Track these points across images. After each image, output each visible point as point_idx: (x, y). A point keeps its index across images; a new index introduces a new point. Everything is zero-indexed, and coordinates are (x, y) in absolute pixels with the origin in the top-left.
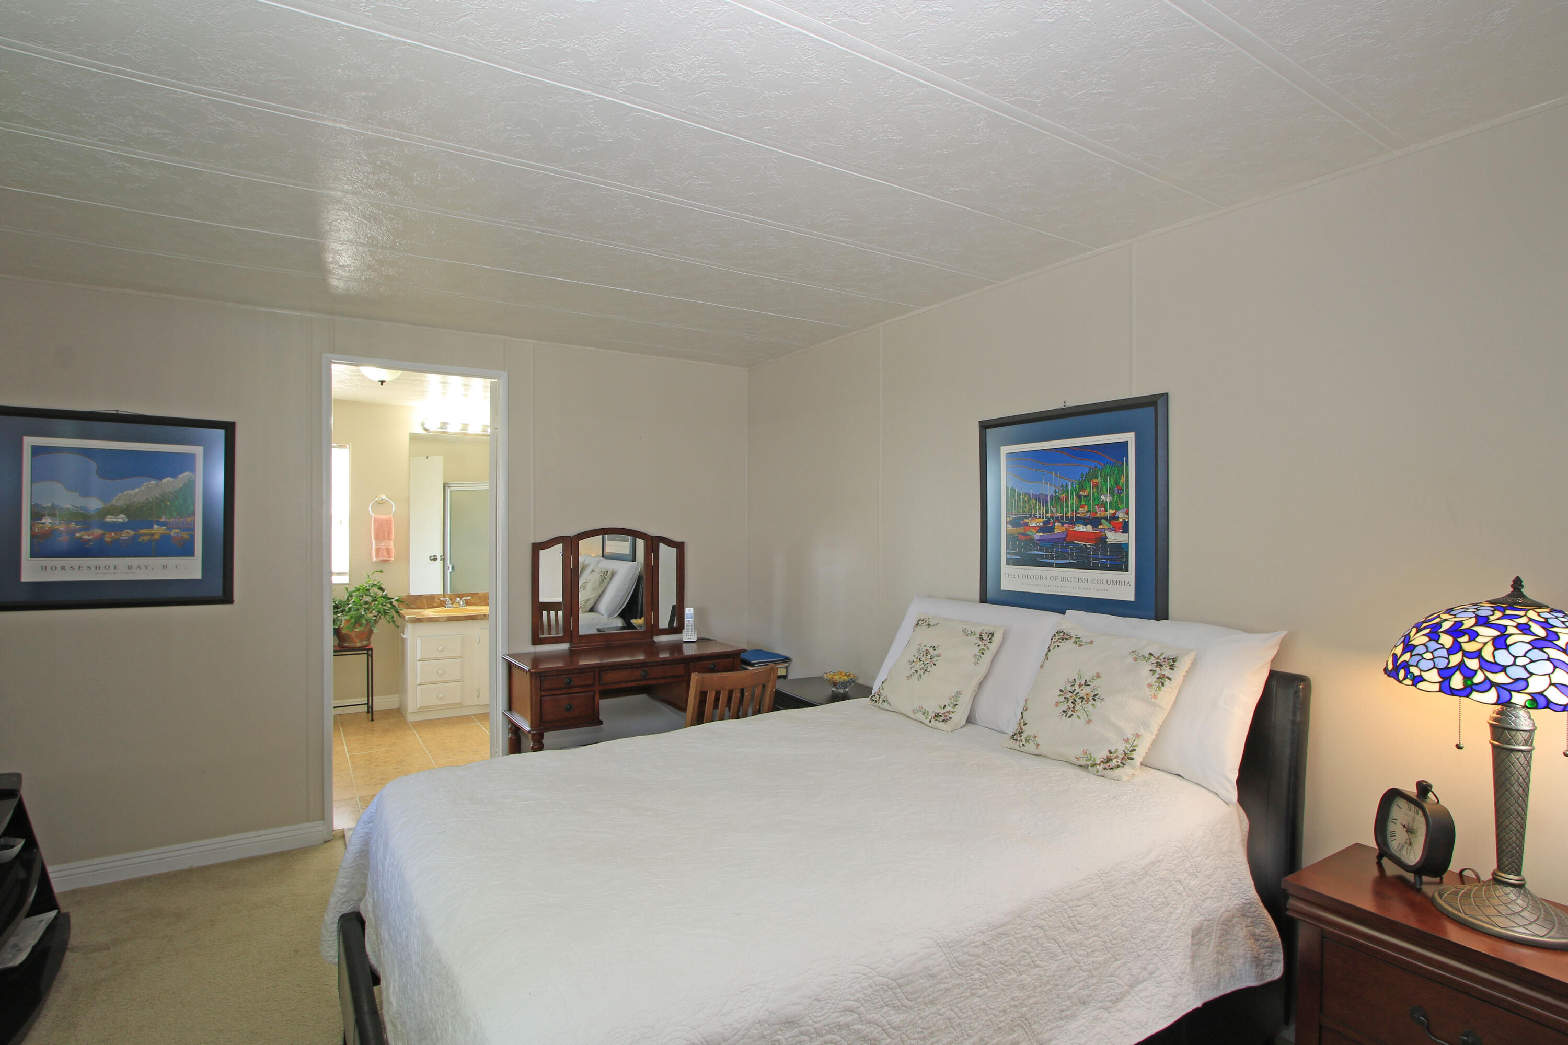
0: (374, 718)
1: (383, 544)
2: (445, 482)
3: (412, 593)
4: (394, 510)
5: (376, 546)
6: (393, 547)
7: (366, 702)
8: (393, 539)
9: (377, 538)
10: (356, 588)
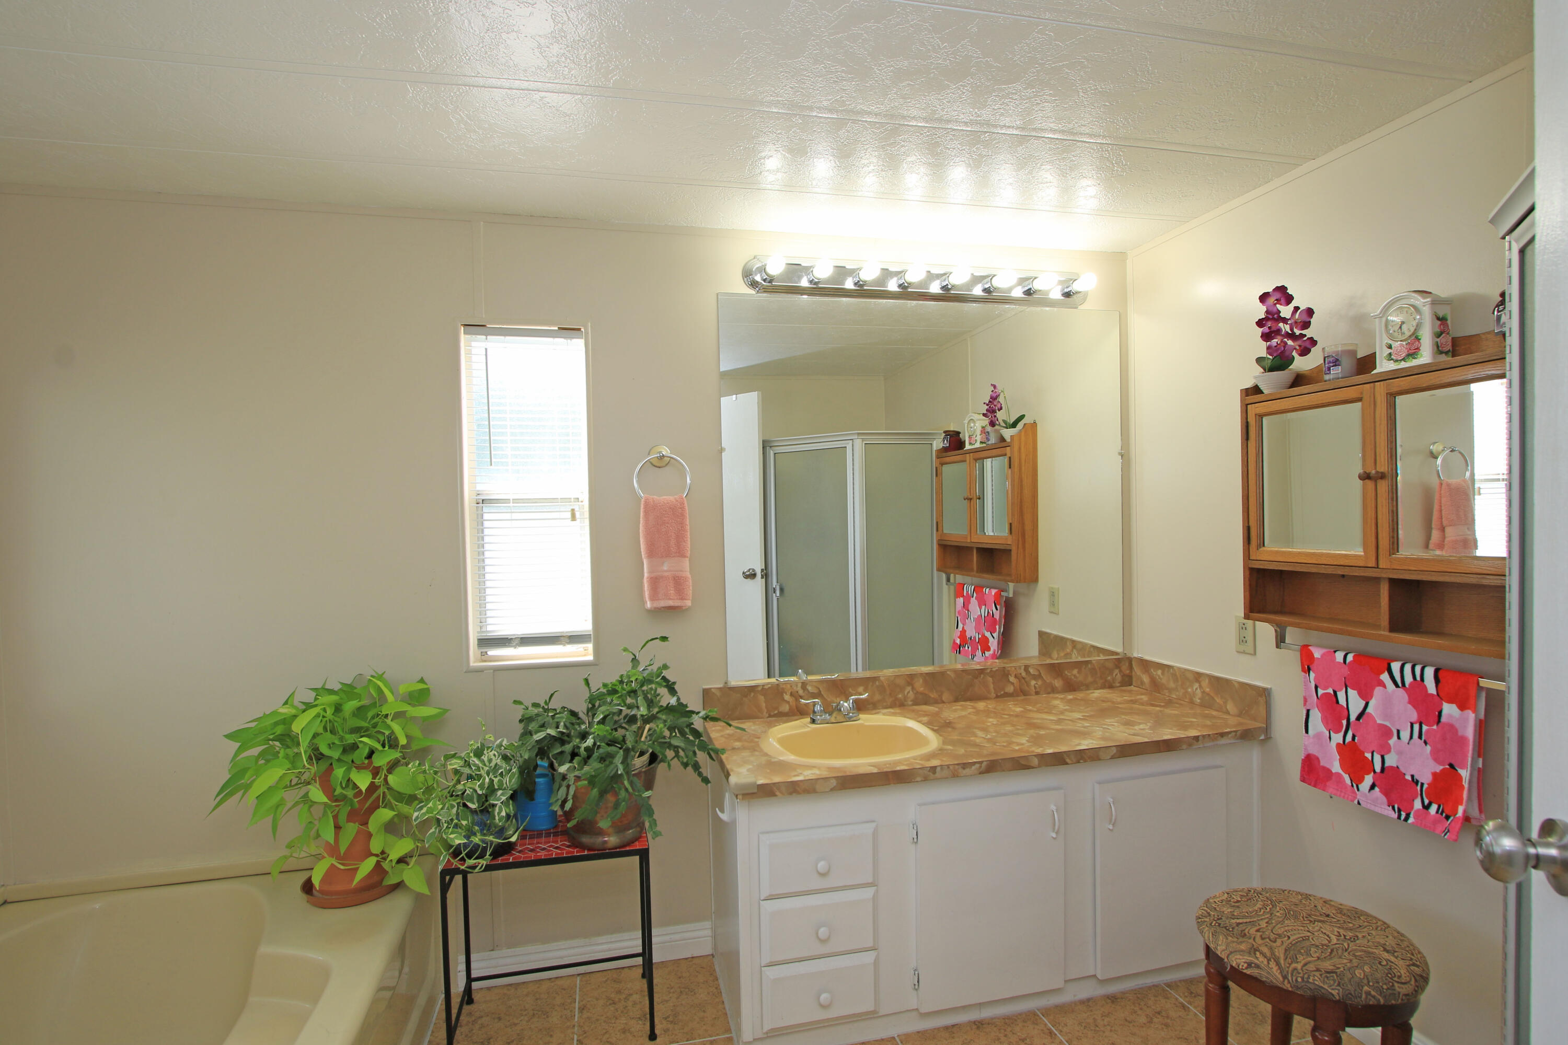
0: (657, 1032)
1: (665, 568)
2: (766, 438)
3: (733, 683)
4: (688, 481)
5: (649, 572)
6: (688, 575)
7: (640, 950)
8: (688, 554)
9: (651, 554)
10: (605, 685)
